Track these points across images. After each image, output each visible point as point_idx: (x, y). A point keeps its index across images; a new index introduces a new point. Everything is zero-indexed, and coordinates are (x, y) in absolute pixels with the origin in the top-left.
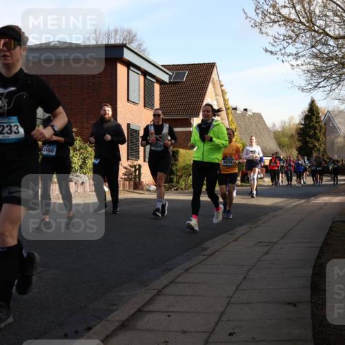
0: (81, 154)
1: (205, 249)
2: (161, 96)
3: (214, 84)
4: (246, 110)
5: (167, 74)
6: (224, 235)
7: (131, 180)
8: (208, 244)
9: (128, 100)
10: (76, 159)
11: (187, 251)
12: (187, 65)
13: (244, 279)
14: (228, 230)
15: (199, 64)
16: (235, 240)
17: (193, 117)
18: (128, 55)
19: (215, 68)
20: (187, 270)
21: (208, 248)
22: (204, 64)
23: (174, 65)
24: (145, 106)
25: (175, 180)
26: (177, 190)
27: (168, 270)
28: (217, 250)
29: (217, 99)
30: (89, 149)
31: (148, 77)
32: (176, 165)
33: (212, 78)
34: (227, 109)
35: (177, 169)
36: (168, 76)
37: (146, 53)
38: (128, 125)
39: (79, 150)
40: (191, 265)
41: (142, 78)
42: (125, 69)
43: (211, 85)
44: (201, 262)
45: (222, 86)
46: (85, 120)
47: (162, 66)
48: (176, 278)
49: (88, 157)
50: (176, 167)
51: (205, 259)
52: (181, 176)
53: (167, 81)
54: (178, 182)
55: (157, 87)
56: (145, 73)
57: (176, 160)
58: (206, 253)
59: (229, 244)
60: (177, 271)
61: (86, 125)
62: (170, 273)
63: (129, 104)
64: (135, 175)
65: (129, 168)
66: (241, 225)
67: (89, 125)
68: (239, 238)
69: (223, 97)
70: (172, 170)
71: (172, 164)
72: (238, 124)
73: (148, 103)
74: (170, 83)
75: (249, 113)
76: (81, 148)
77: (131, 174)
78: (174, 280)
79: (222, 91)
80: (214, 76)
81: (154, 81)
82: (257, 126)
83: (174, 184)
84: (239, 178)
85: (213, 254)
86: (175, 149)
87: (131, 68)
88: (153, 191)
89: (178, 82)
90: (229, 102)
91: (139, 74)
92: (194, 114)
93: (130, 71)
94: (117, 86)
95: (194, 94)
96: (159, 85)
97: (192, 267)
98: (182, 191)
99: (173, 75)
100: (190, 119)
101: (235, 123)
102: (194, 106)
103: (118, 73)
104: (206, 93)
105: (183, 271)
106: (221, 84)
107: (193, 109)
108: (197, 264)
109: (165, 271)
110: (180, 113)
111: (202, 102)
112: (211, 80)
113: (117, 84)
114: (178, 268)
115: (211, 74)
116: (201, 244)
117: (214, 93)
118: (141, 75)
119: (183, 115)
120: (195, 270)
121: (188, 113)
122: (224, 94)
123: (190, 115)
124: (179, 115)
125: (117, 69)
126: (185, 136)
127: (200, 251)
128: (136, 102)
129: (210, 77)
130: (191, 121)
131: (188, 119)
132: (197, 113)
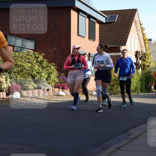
0: (47, 71)
1: (130, 135)
2: (100, 32)
3: (136, 23)
5: (104, 17)
6: (143, 125)
8: (132, 131)
9: (78, 35)
10: (44, 74)
11: (118, 136)
12: (118, 11)
15: (126, 10)
17: (122, 46)
18: (78, 5)
19: (137, 13)
20: (119, 148)
21: (133, 134)
22: (129, 10)
23: (109, 11)
24: (89, 39)
27: (106, 148)
28: (139, 136)
29: (138, 34)
30: (52, 67)
31: (91, 19)
33: (134, 19)
34: (145, 40)
37: (90, 3)
39: (46, 68)
40: (121, 145)
41: (87, 20)
42: (76, 14)
43: (133, 24)
44: (128, 143)
45: (141, 24)
46: (49, 48)
47: (101, 11)
49: (51, 73)
51: (130, 141)
52: (113, 85)
53: (104, 22)
54: (111, 89)
55: (97, 26)
56: (89, 17)
58: (131, 137)
60: (111, 149)
61: (50, 51)
62: (106, 150)
63: (79, 37)
67: (52, 52)
69: (142, 32)
72: (152, 50)
73: (92, 36)
74: (106, 23)
76: (47, 66)
79: (142, 28)
80: (136, 17)
81: (96, 21)
84: (153, 87)
85: (135, 138)
87: (80, 13)
88: (95, 96)
89: (111, 23)
90: (146, 35)
91: (85, 17)
92: (122, 44)
93: (79, 15)
94: (71, 25)
95: (122, 30)
96: (99, 25)
97: (121, 147)
98: (114, 96)
99: (108, 17)
100: (119, 47)
101: (150, 49)
102: (122, 38)
103: (71, 17)
104: (130, 29)
105: (115, 149)
106: (141, 23)
107: (122, 41)
108: (125, 144)
109: (103, 149)
110: (113, 43)
111: (128, 35)
112: (134, 21)
113: (71, 24)
114: (112, 147)
115: (134, 17)
116: (127, 131)
117: (136, 29)
118: (87, 18)
119: (115, 44)
120: (124, 149)
121: (118, 43)
122: (143, 30)
123: (119, 44)
124: (112, 44)
125: (71, 14)
126: (116, 58)
127: (127, 136)
128: (83, 36)
129: (134, 18)
130: (120, 49)
131: (118, 47)
132: (124, 43)
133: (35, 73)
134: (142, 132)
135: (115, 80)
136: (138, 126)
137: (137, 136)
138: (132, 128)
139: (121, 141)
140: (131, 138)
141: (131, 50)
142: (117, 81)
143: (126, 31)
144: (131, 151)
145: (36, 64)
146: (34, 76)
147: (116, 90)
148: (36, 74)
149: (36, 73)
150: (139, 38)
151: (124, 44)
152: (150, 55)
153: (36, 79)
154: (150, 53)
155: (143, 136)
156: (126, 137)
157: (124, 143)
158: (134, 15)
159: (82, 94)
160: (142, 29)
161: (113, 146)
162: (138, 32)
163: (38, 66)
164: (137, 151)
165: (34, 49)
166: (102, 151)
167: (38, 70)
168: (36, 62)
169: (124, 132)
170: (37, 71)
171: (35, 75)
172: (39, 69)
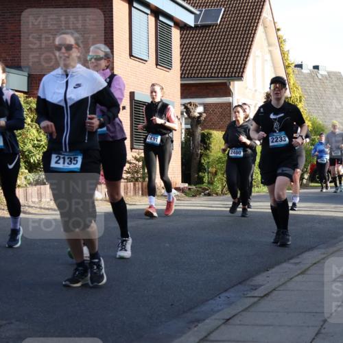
1: (255, 288)
2: (182, 48)
3: (265, 27)
4: (316, 67)
5: (192, 12)
6: (284, 265)
7: (137, 180)
8: (259, 279)
9: (131, 55)
11: (226, 291)
13: (317, 334)
14: (291, 258)
16: (303, 273)
17: (233, 80)
19: (267, 2)
20: (228, 320)
21: (262, 285)
24: (157, 64)
25: (206, 179)
26: (209, 195)
27: (199, 321)
28: (274, 290)
29: (270, 51)
31: (161, 18)
32: (207, 156)
33: (262, 18)
35: (208, 162)
36: (192, 16)
38: (132, 94)
40: (234, 312)
41: (152, 19)
42: (126, 5)
43: (260, 29)
44: (249, 307)
45: (278, 30)
48: (209, 334)
50: (207, 160)
51: (254, 303)
52: (216, 174)
53: (192, 24)
54: (211, 183)
55: (176, 34)
56: (157, 12)
57: (207, 148)
58: (256, 293)
59: (291, 279)
60: (210, 323)
62: (200, 325)
63: (132, 62)
64: (144, 174)
65: (134, 161)
66: (310, 249)
68: (308, 269)
69: (280, 47)
70: (200, 164)
71: (201, 155)
72: (304, 90)
73: (163, 60)
74: (196, 27)
75: (322, 72)
77: (137, 172)
78: (206, 337)
79: (279, 38)
80: (266, 13)
81: (172, 24)
82: (335, 92)
83: (204, 186)
85: (266, 295)
86: (206, 131)
87: (135, 5)
89: (208, 26)
90: (290, 55)
91: (148, 14)
92: (235, 76)
93: (133, 9)
94: (113, 33)
95: (233, 44)
96: (179, 31)
97: (234, 316)
98: (217, 198)
99: (200, 14)
100: (228, 83)
101: (300, 88)
102: (234, 63)
103: (114, 13)
104: (252, 41)
105: (220, 323)
106: (277, 27)
107: (234, 68)
108: (243, 311)
109: (192, 322)
110: (213, 75)
111: (248, 56)
112: (261, 21)
113: (113, 30)
114: (213, 317)
115: (261, 12)
116: (248, 279)
117: (266, 42)
118: (151, 15)
119: (218, 77)
120: (240, 321)
121: (226, 73)
122: (281, 43)
123: (228, 77)
124: (211, 77)
125: (112, 6)
126: (221, 110)
127: (247, 291)
128: (143, 58)
129: (260, 15)
130: (231, 87)
131: (226, 83)
132: (239, 73)
133: (29, 146)
134: (283, 280)
135: (219, 161)
136: (272, 267)
137: (271, 292)
138: (258, 272)
139: (233, 302)
140: (256, 295)
141: (256, 91)
142: (223, 163)
143: (244, 45)
144: (257, 325)
145: (32, 127)
146: (26, 153)
147: (222, 184)
148: (33, 150)
149: (33, 146)
150: (273, 63)
151: (238, 76)
152: (300, 101)
153: (32, 161)
154: (300, 97)
155: (283, 290)
156: (245, 293)
157: (241, 309)
158: (262, 8)
159: (142, 194)
160: (280, 41)
161: (216, 316)
162: (270, 48)
163: (37, 131)
164: (272, 325)
165: (26, 90)
166: (190, 328)
167: (37, 140)
168: (32, 121)
169: (240, 283)
170: (36, 142)
171: (30, 152)
172: (39, 138)
